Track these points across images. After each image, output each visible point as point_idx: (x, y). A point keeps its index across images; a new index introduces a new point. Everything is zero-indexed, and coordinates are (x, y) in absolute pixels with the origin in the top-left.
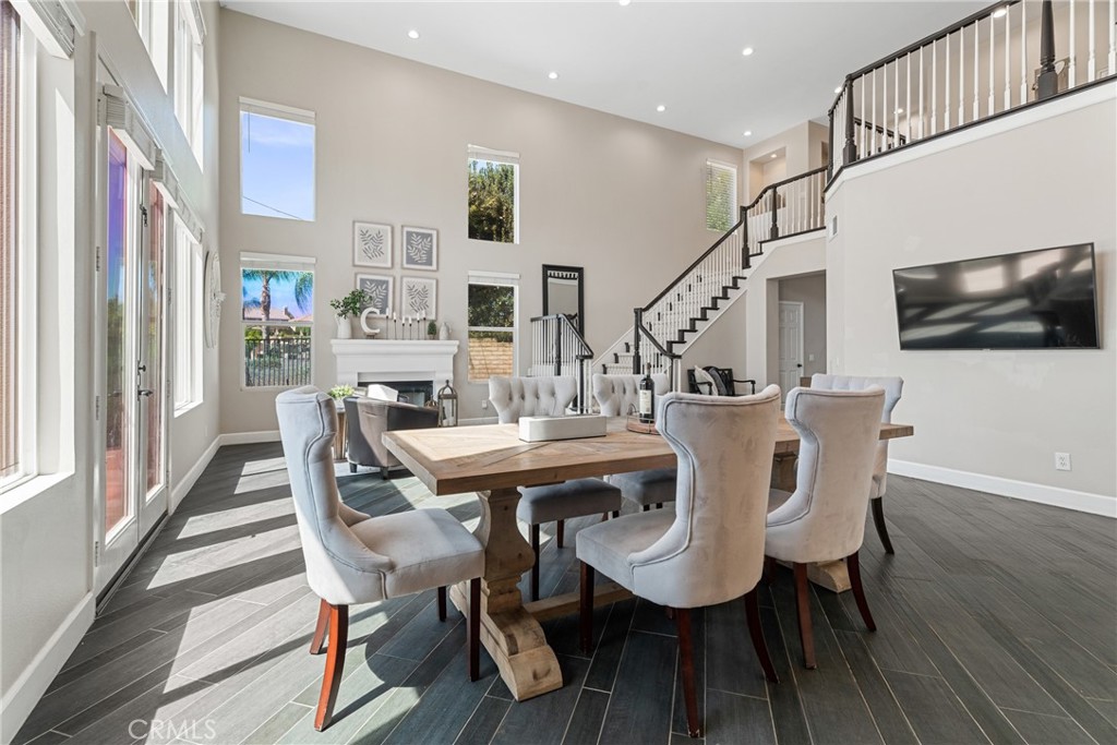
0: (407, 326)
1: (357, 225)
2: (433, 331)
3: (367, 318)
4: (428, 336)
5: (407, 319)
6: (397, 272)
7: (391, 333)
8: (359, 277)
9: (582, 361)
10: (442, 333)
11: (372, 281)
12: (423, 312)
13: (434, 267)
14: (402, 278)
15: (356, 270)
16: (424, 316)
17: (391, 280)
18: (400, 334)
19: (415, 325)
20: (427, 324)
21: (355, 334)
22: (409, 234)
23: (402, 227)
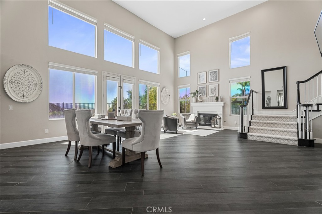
0: (209, 98)
1: (198, 74)
2: (217, 99)
3: (200, 97)
4: (216, 101)
5: (209, 96)
6: (208, 84)
7: (205, 101)
8: (199, 87)
9: (242, 108)
10: (219, 100)
11: (201, 87)
12: (214, 94)
13: (218, 80)
14: (209, 85)
15: (198, 85)
16: (215, 95)
17: (206, 86)
18: (207, 101)
19: (211, 98)
20: (215, 97)
21: (197, 101)
22: (211, 73)
23: (209, 71)
